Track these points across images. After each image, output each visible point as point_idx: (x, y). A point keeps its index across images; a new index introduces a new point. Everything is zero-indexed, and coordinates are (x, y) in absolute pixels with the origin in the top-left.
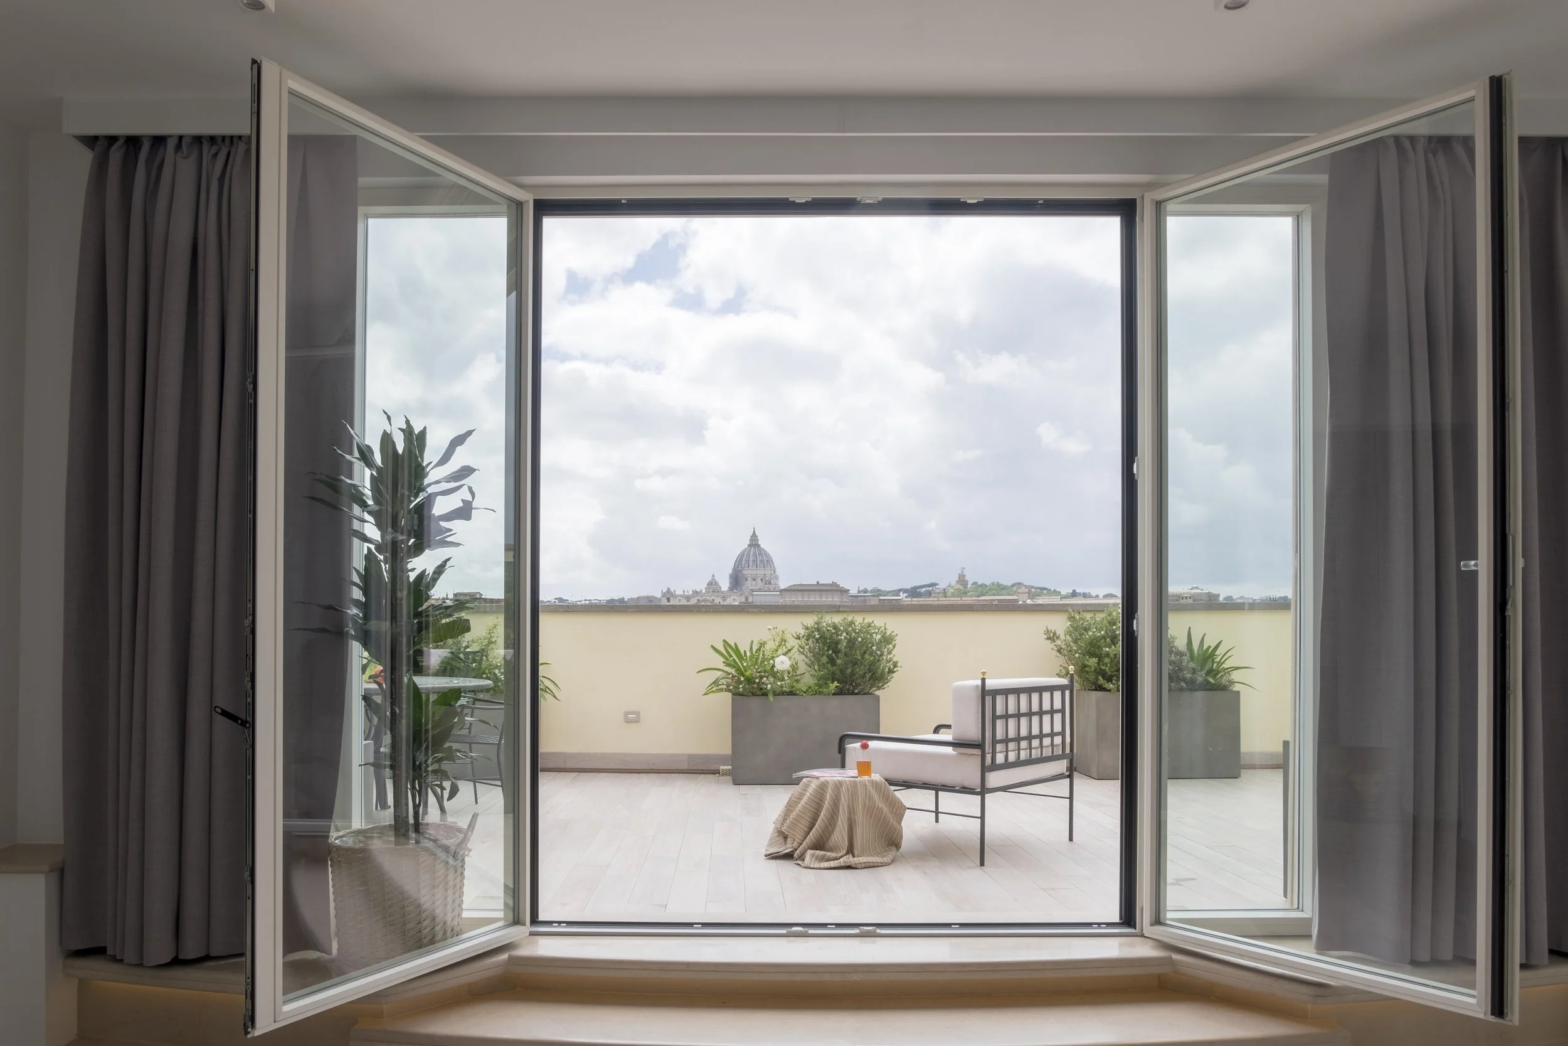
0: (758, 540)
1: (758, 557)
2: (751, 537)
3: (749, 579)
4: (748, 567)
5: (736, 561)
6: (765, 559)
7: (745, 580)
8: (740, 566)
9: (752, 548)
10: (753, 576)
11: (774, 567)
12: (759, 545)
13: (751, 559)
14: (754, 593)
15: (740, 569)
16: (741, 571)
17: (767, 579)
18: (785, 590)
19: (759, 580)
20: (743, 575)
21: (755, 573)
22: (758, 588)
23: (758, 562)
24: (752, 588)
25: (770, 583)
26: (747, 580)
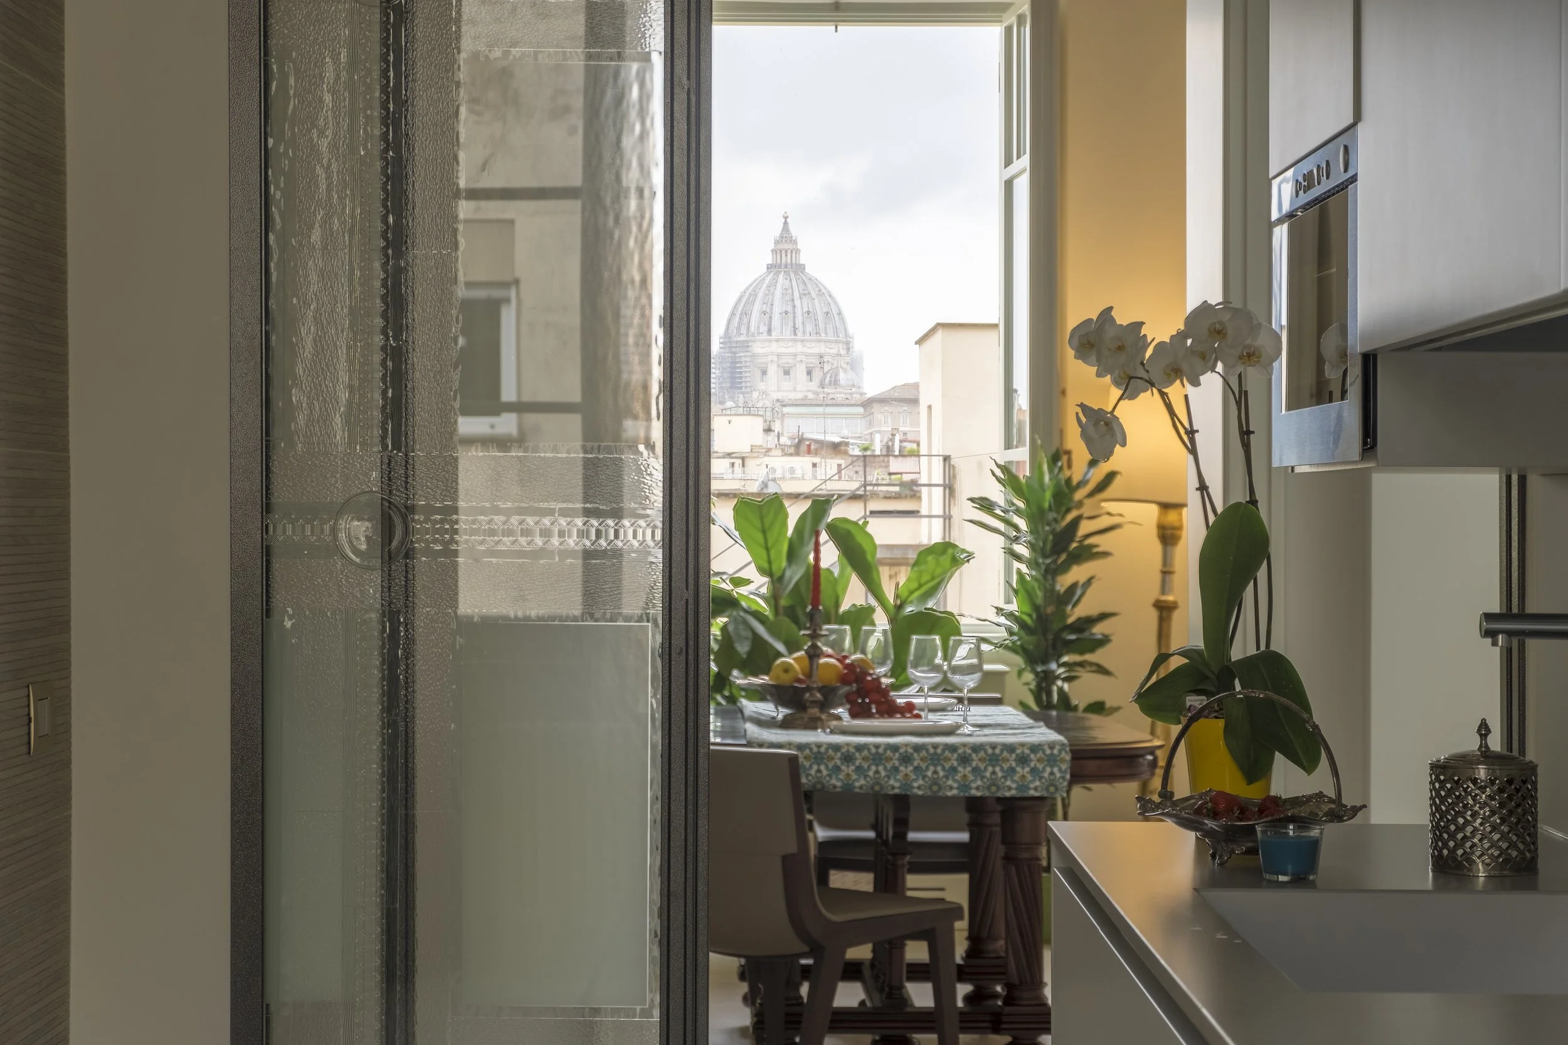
0: (798, 251)
1: (797, 303)
2: (777, 242)
3: (772, 370)
4: (769, 331)
5: (733, 314)
6: (820, 310)
7: (759, 373)
8: (743, 330)
9: (781, 276)
10: (784, 360)
11: (846, 335)
12: (802, 267)
13: (777, 310)
14: (786, 410)
15: (742, 338)
16: (745, 345)
17: (827, 368)
18: (882, 400)
19: (800, 372)
20: (754, 356)
21: (791, 350)
22: (799, 396)
23: (799, 320)
24: (779, 395)
25: (835, 383)
26: (764, 373)
